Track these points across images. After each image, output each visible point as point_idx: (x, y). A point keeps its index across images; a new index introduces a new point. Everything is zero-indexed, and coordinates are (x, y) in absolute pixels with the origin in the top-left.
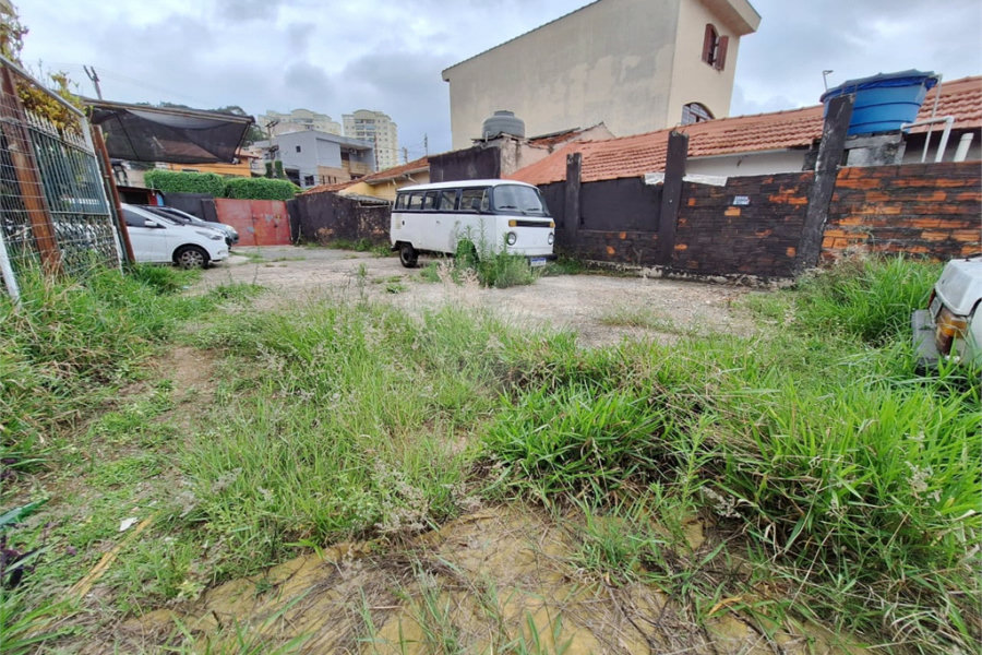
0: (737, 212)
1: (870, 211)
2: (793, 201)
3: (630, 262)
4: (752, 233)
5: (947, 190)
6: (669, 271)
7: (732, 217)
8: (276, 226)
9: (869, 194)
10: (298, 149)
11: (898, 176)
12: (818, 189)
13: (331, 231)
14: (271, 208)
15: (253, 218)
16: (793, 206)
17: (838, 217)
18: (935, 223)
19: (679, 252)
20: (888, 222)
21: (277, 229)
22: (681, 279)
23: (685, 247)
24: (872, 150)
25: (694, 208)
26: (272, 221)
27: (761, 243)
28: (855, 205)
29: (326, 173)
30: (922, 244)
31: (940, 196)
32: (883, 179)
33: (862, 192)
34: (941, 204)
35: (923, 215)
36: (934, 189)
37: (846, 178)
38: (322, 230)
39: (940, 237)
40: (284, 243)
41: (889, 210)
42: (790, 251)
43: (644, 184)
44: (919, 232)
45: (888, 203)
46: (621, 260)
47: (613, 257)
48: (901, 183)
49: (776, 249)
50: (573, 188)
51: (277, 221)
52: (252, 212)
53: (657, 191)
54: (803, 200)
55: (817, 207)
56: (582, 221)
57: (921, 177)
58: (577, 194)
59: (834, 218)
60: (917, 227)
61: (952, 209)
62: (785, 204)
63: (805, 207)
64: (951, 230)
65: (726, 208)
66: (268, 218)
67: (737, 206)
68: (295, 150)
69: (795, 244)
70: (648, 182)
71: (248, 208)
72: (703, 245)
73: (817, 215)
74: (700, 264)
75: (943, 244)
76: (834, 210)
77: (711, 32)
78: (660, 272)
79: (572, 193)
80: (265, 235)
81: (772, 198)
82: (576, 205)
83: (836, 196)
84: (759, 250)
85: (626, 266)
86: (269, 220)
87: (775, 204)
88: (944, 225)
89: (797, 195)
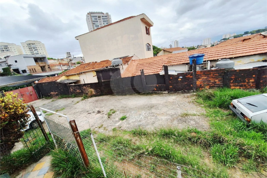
0: (180, 79)
1: (203, 78)
2: (190, 77)
3: (160, 91)
4: (184, 83)
5: (213, 74)
6: (169, 92)
7: (180, 80)
8: (31, 95)
9: (202, 75)
10: (16, 61)
11: (205, 72)
12: (194, 75)
13: (56, 93)
14: (28, 89)
15: (22, 95)
16: (190, 78)
17: (198, 79)
18: (212, 79)
19: (170, 88)
20: (206, 79)
21: (32, 96)
22: (172, 93)
23: (171, 87)
24: (200, 67)
25: (172, 79)
26: (30, 94)
27: (186, 84)
28: (200, 77)
29: (30, 68)
30: (211, 82)
31: (212, 75)
32: (203, 73)
33: (200, 75)
34: (212, 76)
35: (210, 78)
36: (211, 74)
37: (198, 73)
38: (52, 93)
39: (213, 81)
40: (36, 100)
41: (205, 77)
42: (191, 85)
43: (160, 75)
44: (210, 81)
45: (205, 76)
46: (158, 91)
47: (156, 91)
48: (206, 73)
49: (189, 85)
50: (143, 77)
51: (31, 93)
52: (21, 93)
53: (163, 76)
54: (192, 77)
55: (194, 78)
56: (146, 83)
57: (209, 72)
58: (144, 78)
59: (197, 79)
60: (210, 80)
61: (214, 77)
62: (189, 78)
63: (192, 78)
64: (214, 80)
65: (178, 79)
66: (28, 93)
67: (180, 78)
68: (15, 62)
69: (192, 84)
70: (161, 74)
71: (19, 92)
72: (175, 86)
73: (194, 79)
74: (175, 90)
75: (214, 82)
76: (197, 78)
77: (146, 28)
78: (168, 92)
79: (143, 78)
80: (28, 99)
81: (186, 77)
82: (145, 80)
83: (197, 76)
84: (186, 86)
85: (160, 92)
86: (28, 94)
87: (187, 77)
88: (213, 79)
89: (191, 76)
